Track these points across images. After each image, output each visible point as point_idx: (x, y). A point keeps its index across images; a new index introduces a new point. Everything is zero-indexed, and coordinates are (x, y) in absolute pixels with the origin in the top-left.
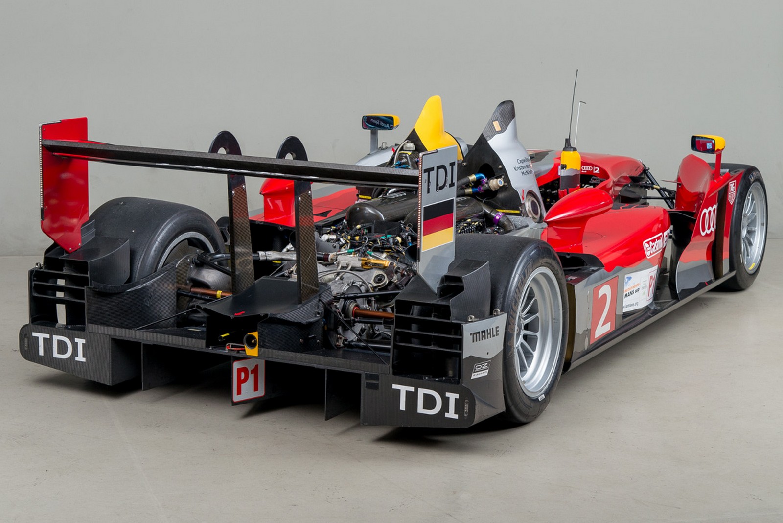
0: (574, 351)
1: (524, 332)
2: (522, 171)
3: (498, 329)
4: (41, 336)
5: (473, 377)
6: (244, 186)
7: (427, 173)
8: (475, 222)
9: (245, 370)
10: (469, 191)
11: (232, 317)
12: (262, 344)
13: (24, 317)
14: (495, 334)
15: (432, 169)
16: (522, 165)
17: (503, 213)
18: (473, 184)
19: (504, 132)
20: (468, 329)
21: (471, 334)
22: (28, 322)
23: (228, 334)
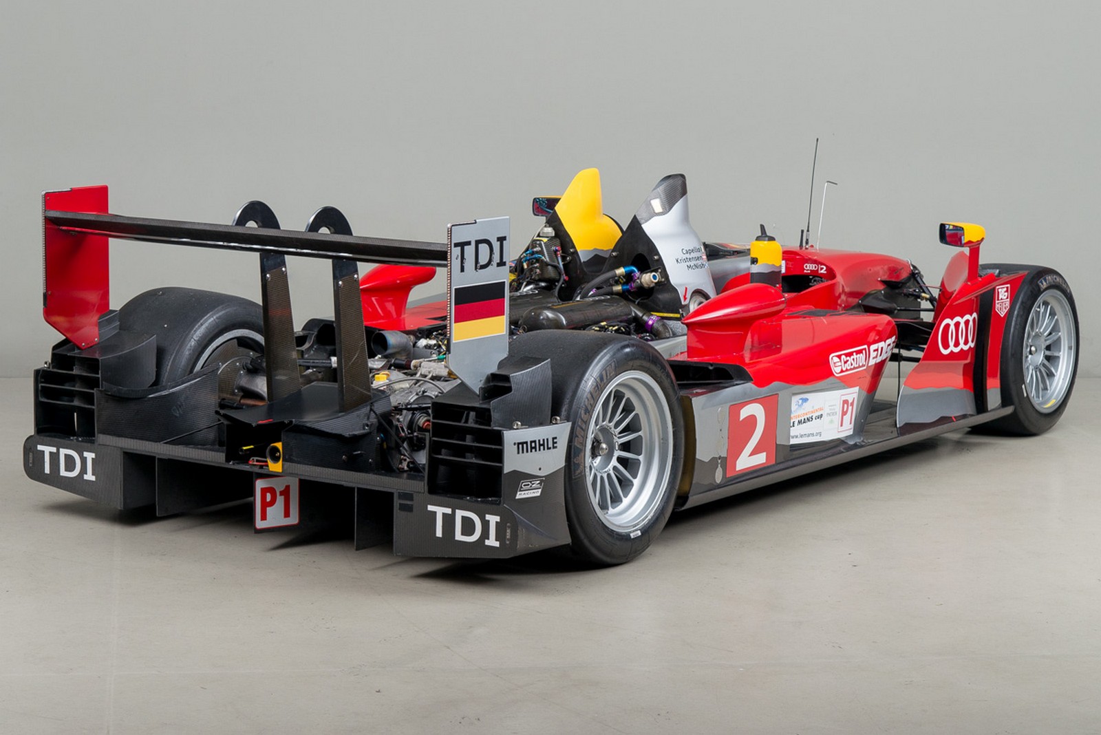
0: (694, 482)
1: (617, 453)
2: (688, 264)
3: (555, 441)
4: (47, 450)
5: (518, 497)
6: (284, 269)
7: (459, 248)
8: (614, 326)
9: (272, 490)
10: (618, 288)
11: (254, 425)
12: (287, 457)
13: (28, 427)
14: (550, 445)
15: (469, 243)
16: (688, 256)
17: (658, 316)
18: (624, 280)
19: (666, 213)
20: (511, 437)
21: (515, 444)
22: (33, 434)
23: (252, 447)
